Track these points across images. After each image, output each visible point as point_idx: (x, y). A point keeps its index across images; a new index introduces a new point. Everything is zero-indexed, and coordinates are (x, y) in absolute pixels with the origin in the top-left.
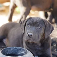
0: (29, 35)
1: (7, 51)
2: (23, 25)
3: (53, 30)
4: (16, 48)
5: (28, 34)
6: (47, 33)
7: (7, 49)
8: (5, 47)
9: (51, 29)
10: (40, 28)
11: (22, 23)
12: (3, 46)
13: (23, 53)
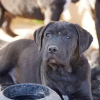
0: (50, 50)
1: (14, 91)
2: (39, 37)
3: (92, 41)
4: (30, 86)
5: (49, 47)
6: (82, 46)
7: (14, 87)
8: (11, 83)
9: (88, 41)
10: (70, 38)
11: (37, 34)
12: (7, 83)
13: (43, 93)
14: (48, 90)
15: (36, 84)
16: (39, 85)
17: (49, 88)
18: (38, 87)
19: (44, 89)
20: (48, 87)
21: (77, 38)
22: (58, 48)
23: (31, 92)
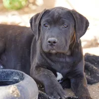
14: (22, 74)
15: (10, 70)
16: (13, 70)
17: (24, 73)
18: (12, 73)
19: (18, 75)
20: (22, 72)
21: (74, 25)
22: (57, 40)
23: (6, 78)
